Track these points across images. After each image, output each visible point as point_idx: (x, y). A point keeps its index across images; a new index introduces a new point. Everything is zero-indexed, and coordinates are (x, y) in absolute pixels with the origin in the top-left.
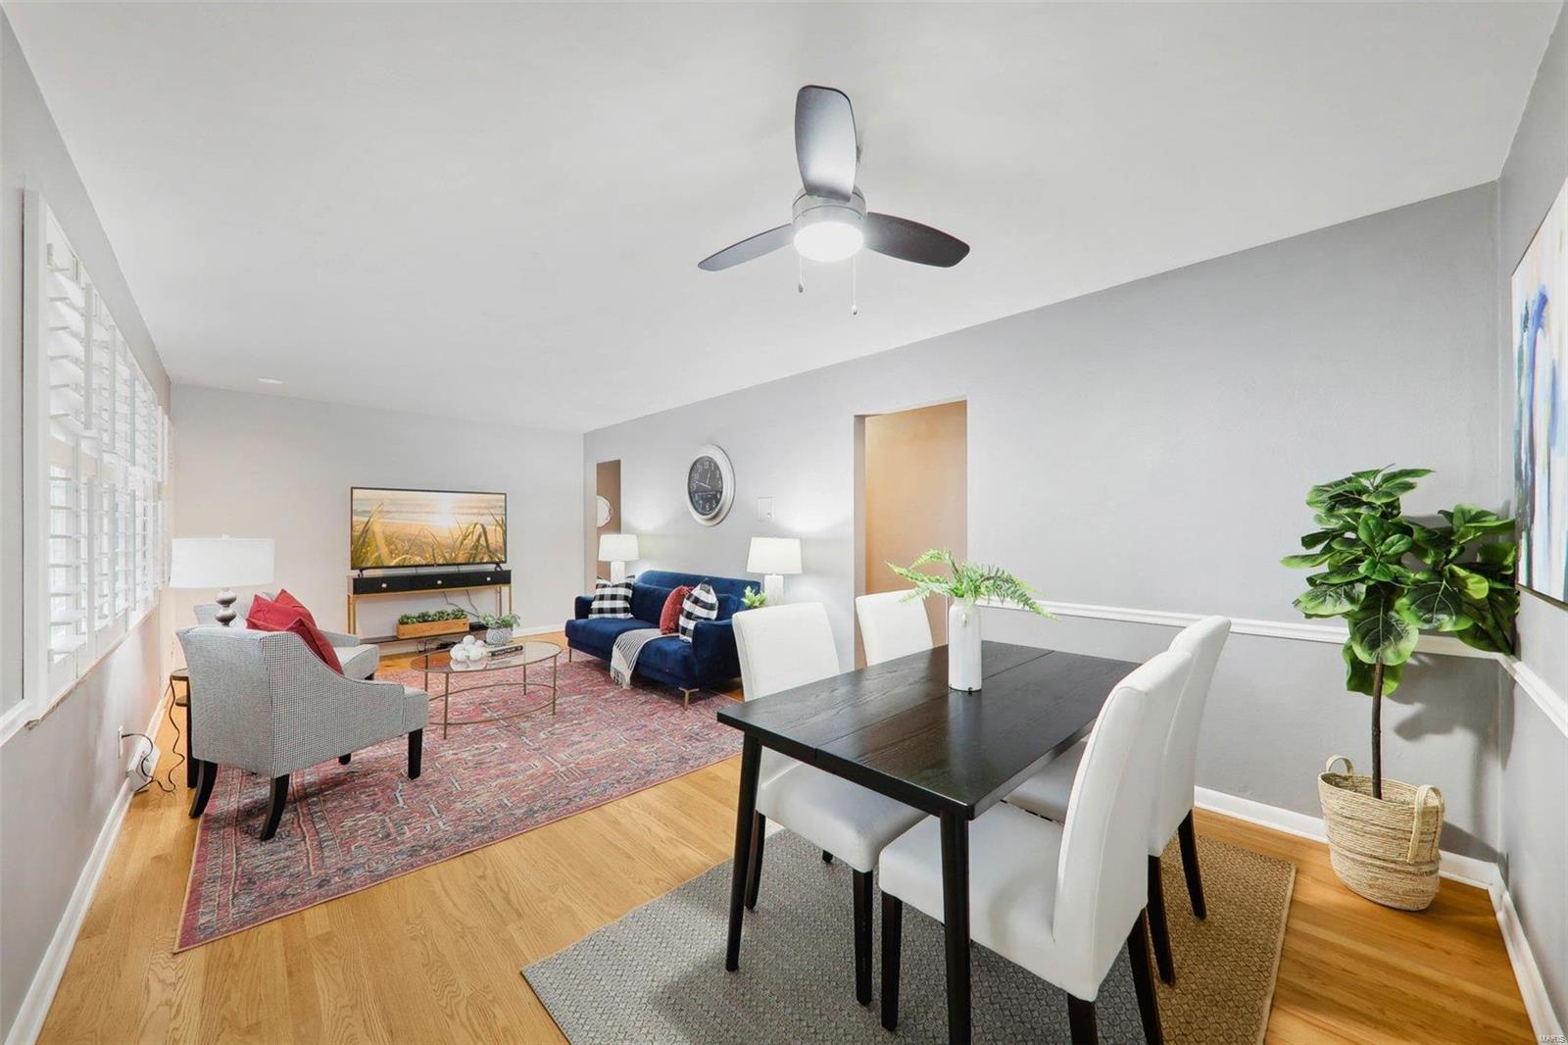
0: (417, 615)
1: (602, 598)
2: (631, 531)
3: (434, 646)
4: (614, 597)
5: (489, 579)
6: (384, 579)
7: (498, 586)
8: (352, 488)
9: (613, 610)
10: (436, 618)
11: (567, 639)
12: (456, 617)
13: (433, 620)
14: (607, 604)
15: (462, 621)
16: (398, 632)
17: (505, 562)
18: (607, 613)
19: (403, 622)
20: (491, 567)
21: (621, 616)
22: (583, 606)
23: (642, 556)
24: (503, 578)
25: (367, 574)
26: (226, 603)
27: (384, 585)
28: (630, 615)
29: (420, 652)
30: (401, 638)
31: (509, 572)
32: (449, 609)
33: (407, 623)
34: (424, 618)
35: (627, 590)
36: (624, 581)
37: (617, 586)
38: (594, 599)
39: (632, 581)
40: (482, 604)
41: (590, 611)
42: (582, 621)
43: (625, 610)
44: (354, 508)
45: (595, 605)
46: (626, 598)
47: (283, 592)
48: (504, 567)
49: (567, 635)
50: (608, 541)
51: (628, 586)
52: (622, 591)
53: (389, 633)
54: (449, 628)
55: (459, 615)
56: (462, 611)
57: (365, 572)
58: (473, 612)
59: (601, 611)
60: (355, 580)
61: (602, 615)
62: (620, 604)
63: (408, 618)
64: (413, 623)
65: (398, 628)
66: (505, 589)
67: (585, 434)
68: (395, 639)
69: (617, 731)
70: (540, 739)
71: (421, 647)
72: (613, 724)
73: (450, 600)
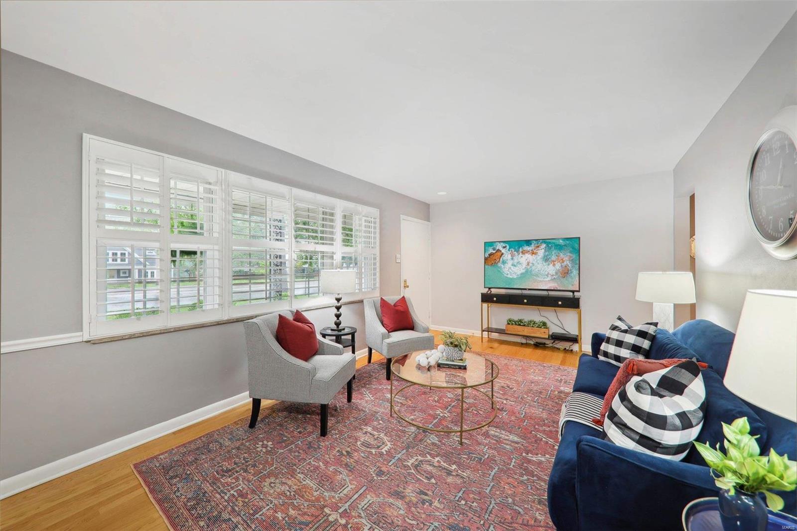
0: (516, 320)
1: (608, 341)
3: (531, 342)
4: (619, 343)
5: (561, 303)
6: (496, 295)
10: (528, 324)
12: (542, 327)
13: (524, 325)
14: (611, 349)
15: (545, 330)
17: (579, 291)
19: (508, 322)
22: (597, 344)
24: (572, 304)
26: (338, 300)
27: (495, 299)
29: (522, 344)
30: (506, 332)
32: (536, 320)
33: (511, 324)
34: (520, 323)
37: (626, 332)
38: (605, 340)
41: (599, 351)
45: (603, 346)
48: (577, 295)
50: (647, 280)
54: (534, 333)
56: (545, 323)
59: (605, 355)
60: (482, 294)
63: (513, 321)
65: (507, 326)
67: (675, 170)
69: (445, 518)
70: (403, 464)
71: (524, 341)
72: (463, 502)
73: (543, 313)
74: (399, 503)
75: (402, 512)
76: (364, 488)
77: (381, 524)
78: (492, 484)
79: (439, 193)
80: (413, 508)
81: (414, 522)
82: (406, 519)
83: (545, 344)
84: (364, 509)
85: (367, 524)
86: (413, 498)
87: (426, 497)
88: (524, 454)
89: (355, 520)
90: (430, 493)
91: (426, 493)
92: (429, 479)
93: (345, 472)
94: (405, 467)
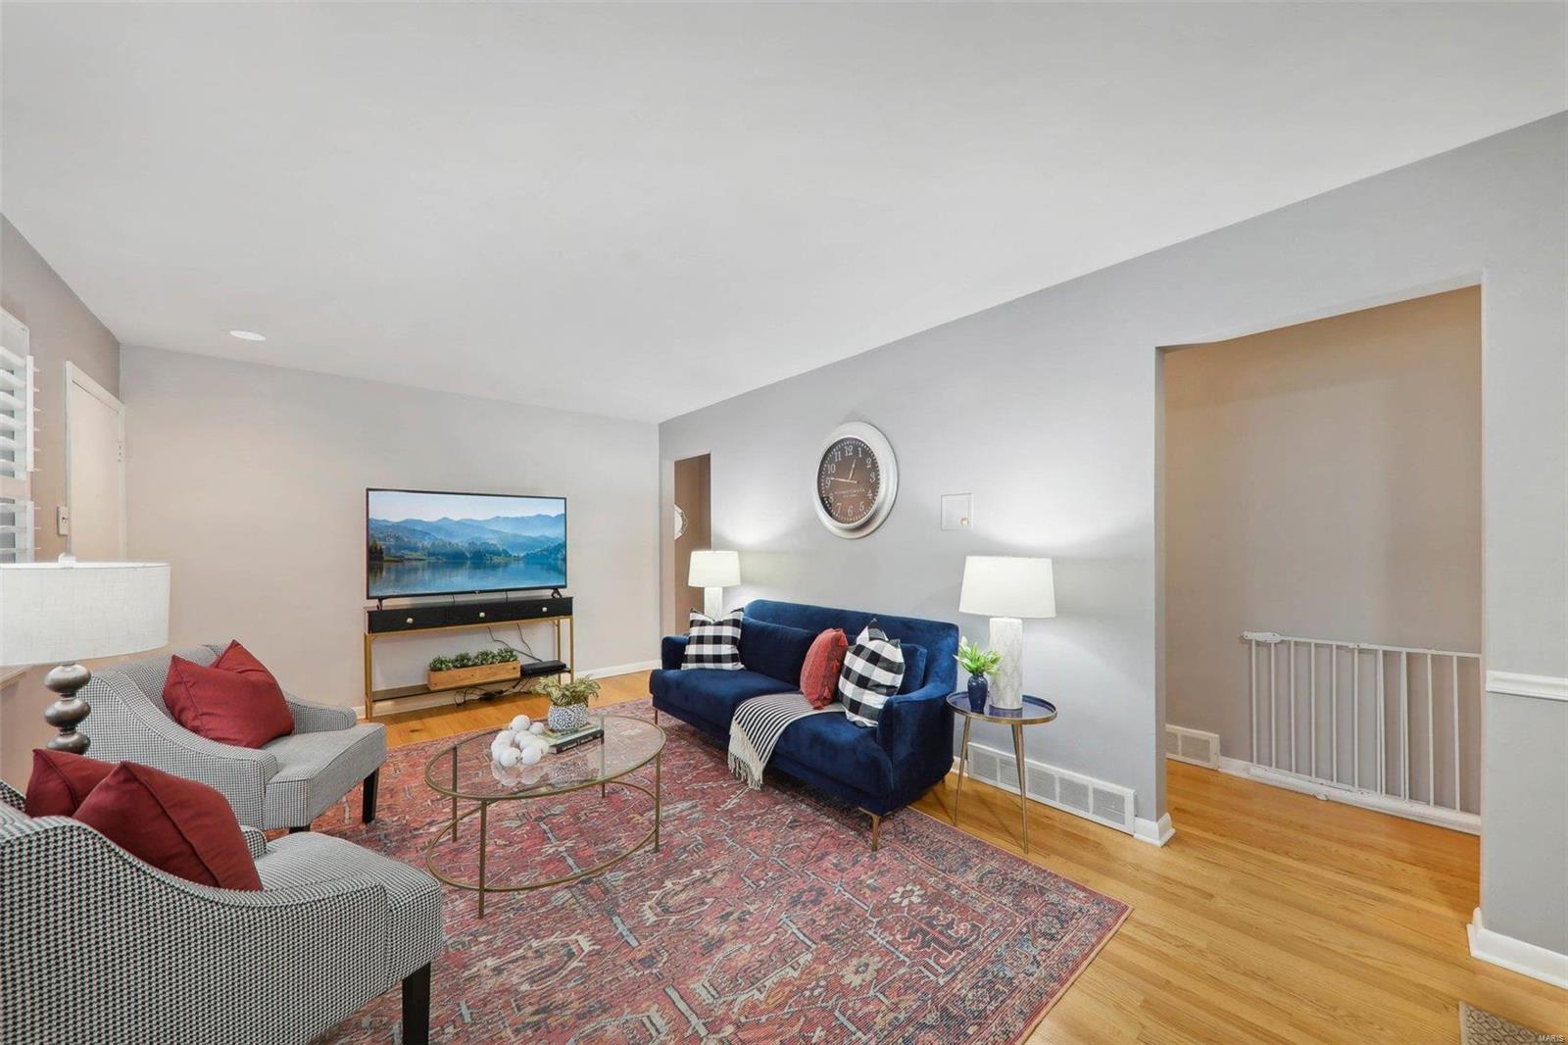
0: (453, 658)
1: (700, 640)
2: (726, 546)
3: (475, 696)
4: (717, 640)
5: (545, 609)
6: (408, 612)
7: (555, 619)
8: (368, 490)
9: (717, 659)
10: (478, 661)
11: (652, 696)
12: (504, 660)
13: (475, 665)
14: (708, 650)
15: (511, 665)
16: (429, 680)
17: (565, 587)
18: (709, 662)
19: (436, 667)
20: (548, 594)
21: (728, 666)
22: (673, 651)
23: (746, 580)
24: (561, 608)
25: (387, 604)
26: (68, 689)
27: (410, 620)
28: (740, 666)
29: (458, 705)
30: (432, 689)
31: (570, 600)
32: (495, 649)
33: (440, 670)
34: (462, 662)
35: (736, 629)
36: (730, 617)
37: (720, 624)
38: (689, 642)
39: (741, 616)
40: (536, 641)
41: (685, 659)
42: (671, 673)
43: (733, 658)
44: (370, 517)
45: (691, 650)
46: (733, 641)
47: (235, 645)
48: (564, 593)
49: (651, 692)
50: (699, 559)
51: (735, 623)
52: (728, 631)
53: (418, 681)
54: (495, 674)
55: (507, 656)
56: (511, 652)
57: (385, 602)
58: (524, 649)
59: (699, 658)
60: (371, 614)
61: (700, 665)
62: (726, 649)
63: (442, 662)
64: (449, 669)
65: (429, 675)
66: (565, 622)
67: (661, 425)
68: (425, 691)
69: (778, 905)
70: (648, 927)
71: (460, 699)
72: (762, 883)
73: (496, 636)
74: (729, 947)
75: (748, 948)
76: (670, 991)
77: (759, 975)
78: (748, 850)
79: (234, 333)
80: (748, 933)
81: (772, 937)
82: (762, 944)
83: (501, 692)
84: (717, 996)
85: (750, 994)
86: (731, 928)
87: (735, 916)
88: (718, 809)
89: (735, 1010)
90: (729, 909)
91: (727, 914)
92: (703, 903)
93: (604, 1020)
94: (658, 925)
